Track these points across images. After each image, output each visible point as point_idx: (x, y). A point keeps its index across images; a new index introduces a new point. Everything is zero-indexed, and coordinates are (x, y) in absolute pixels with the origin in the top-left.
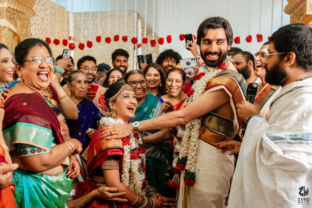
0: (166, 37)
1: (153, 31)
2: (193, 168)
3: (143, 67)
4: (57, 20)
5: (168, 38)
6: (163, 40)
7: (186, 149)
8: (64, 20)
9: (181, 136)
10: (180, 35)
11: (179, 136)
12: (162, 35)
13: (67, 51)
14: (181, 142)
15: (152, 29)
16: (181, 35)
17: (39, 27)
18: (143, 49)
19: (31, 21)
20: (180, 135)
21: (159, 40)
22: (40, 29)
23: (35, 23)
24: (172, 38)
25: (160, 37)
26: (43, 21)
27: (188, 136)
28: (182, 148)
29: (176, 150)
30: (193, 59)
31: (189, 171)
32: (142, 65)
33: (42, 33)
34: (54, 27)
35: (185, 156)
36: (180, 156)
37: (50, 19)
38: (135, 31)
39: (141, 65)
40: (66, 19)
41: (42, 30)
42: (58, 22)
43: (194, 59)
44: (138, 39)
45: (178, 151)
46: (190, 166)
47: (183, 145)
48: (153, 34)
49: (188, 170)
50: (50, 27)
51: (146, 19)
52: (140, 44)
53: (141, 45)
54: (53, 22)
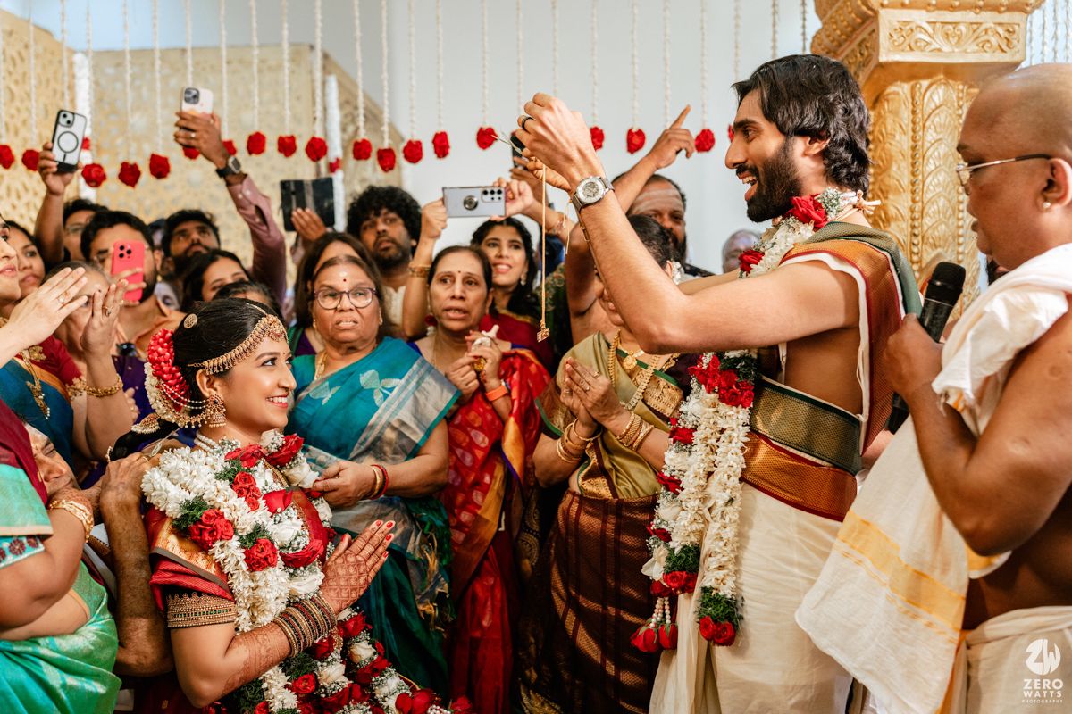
0: (431, 137)
1: (386, 117)
2: (730, 583)
3: (301, 221)
5: (437, 141)
6: (421, 149)
7: (697, 517)
9: (673, 473)
10: (477, 130)
11: (667, 474)
12: (415, 132)
13: (70, 117)
14: (679, 491)
15: (382, 112)
16: (481, 129)
18: (348, 178)
20: (672, 468)
21: (405, 150)
24: (452, 141)
25: (408, 138)
27: (701, 471)
28: (683, 514)
29: (659, 521)
30: (489, 190)
31: (714, 592)
32: (299, 214)
35: (691, 542)
36: (676, 543)
38: (319, 114)
39: (294, 213)
43: (492, 192)
44: (328, 144)
45: (663, 527)
46: (721, 574)
47: (683, 504)
48: (385, 128)
49: (712, 588)
51: (360, 81)
52: (338, 160)
53: (340, 164)
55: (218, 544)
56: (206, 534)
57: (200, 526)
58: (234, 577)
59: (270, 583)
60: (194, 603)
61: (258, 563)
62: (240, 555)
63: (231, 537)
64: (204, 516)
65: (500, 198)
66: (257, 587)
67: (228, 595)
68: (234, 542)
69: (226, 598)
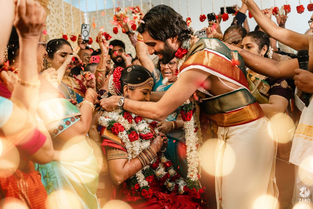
4: (72, 20)
8: (80, 21)
17: (55, 29)
19: (47, 23)
22: (56, 31)
23: (51, 25)
26: (59, 22)
33: (59, 34)
34: (70, 27)
37: (66, 20)
40: (81, 20)
41: (58, 31)
42: (74, 23)
43: (202, 32)
50: (66, 28)
54: (68, 23)
55: (120, 133)
56: (115, 130)
57: (114, 128)
58: (126, 144)
59: (137, 145)
60: (115, 152)
61: (132, 139)
62: (127, 136)
63: (123, 131)
64: (114, 124)
65: (205, 33)
66: (133, 147)
67: (124, 150)
68: (125, 132)
69: (124, 151)
